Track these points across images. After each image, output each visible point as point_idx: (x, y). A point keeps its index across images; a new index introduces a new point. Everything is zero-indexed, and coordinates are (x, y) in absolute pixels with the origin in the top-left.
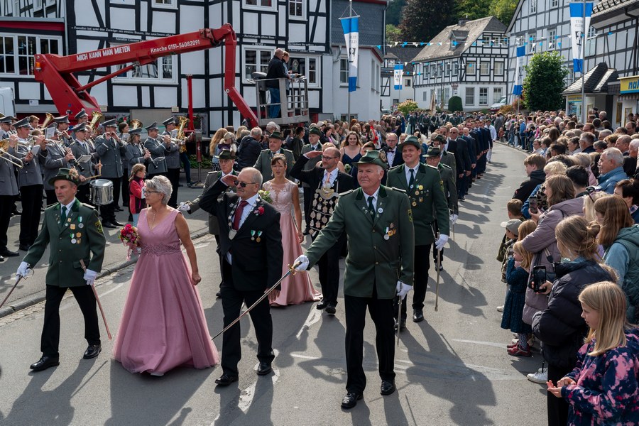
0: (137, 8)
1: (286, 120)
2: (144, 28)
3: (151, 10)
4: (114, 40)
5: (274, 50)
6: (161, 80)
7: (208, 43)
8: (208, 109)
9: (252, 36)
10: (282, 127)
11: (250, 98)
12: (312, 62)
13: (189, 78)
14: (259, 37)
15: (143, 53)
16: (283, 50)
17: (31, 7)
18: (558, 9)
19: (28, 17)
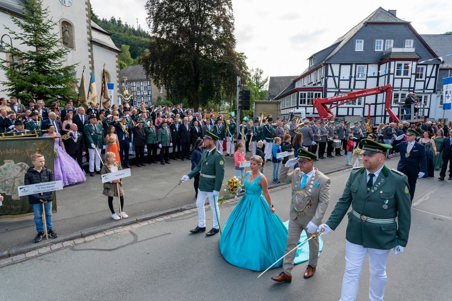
0: (350, 80)
1: (412, 120)
2: (352, 87)
3: (355, 81)
4: (340, 92)
5: (407, 94)
6: (357, 105)
7: (380, 91)
8: (375, 116)
9: (398, 88)
10: (411, 123)
11: (395, 111)
12: (426, 97)
13: (370, 105)
14: (401, 88)
15: (353, 96)
16: (412, 93)
17: (312, 83)
19: (311, 86)
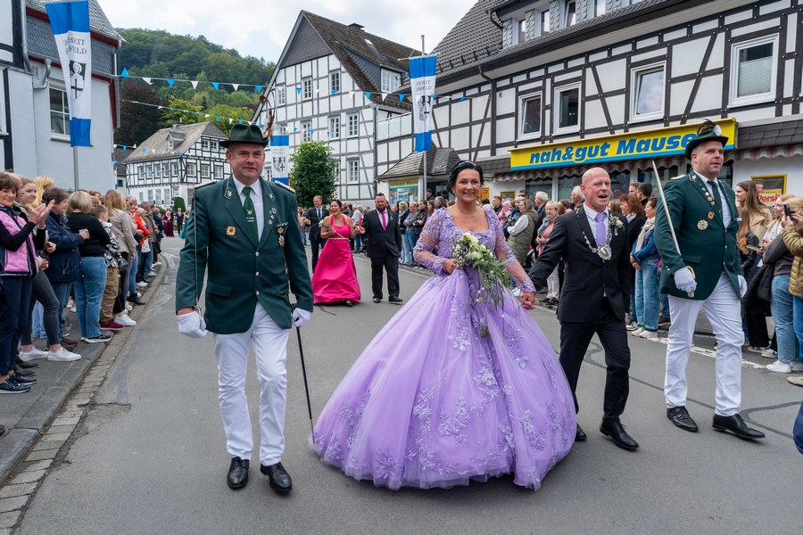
18: (312, 100)
